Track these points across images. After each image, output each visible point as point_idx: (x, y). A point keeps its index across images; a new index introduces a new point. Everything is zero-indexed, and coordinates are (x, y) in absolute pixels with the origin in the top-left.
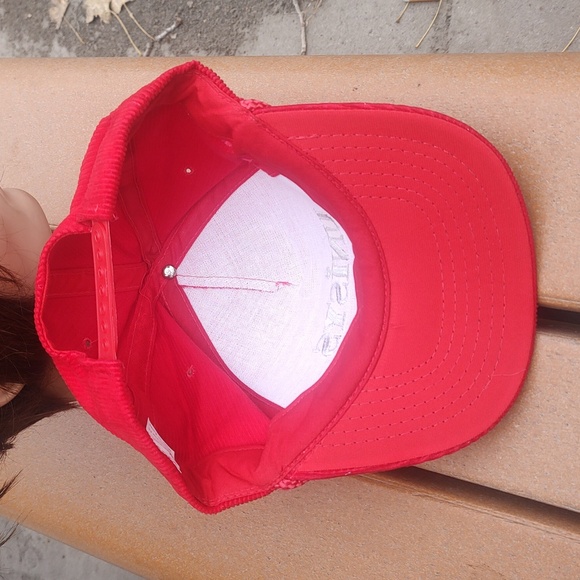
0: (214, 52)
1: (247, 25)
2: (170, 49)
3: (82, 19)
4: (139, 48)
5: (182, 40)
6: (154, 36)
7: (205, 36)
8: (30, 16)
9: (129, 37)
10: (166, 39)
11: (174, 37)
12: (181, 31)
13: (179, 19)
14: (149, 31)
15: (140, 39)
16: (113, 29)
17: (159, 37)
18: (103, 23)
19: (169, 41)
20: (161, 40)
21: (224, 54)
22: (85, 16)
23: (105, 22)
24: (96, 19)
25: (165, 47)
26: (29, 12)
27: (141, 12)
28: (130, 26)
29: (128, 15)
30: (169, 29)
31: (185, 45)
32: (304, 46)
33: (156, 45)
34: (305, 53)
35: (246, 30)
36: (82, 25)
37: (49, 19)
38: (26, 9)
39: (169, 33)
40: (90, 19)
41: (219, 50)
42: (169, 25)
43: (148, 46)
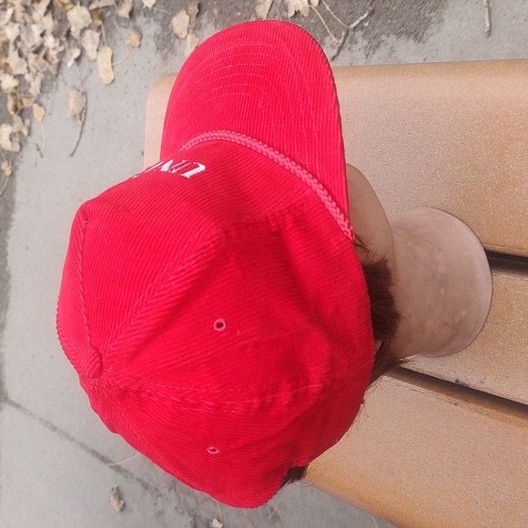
0: (403, 36)
1: (434, 9)
2: (364, 36)
3: (285, 14)
4: (335, 36)
5: (374, 27)
6: (349, 25)
7: (395, 22)
8: (239, 14)
9: (326, 27)
10: (360, 26)
11: (366, 24)
12: (373, 18)
13: (371, 9)
14: (344, 21)
15: (336, 28)
16: (312, 21)
17: (353, 25)
18: (303, 16)
19: (362, 29)
20: (355, 28)
21: (413, 37)
22: (287, 11)
23: (305, 15)
24: (297, 13)
25: (359, 34)
26: (238, 10)
27: (336, 4)
28: (327, 17)
29: (325, 8)
30: (362, 18)
31: (376, 31)
32: (488, 25)
33: (351, 33)
34: (489, 33)
35: (433, 14)
36: (285, 19)
37: (256, 16)
38: (236, 9)
39: (362, 21)
40: (291, 14)
41: (408, 34)
42: (362, 14)
43: (343, 34)
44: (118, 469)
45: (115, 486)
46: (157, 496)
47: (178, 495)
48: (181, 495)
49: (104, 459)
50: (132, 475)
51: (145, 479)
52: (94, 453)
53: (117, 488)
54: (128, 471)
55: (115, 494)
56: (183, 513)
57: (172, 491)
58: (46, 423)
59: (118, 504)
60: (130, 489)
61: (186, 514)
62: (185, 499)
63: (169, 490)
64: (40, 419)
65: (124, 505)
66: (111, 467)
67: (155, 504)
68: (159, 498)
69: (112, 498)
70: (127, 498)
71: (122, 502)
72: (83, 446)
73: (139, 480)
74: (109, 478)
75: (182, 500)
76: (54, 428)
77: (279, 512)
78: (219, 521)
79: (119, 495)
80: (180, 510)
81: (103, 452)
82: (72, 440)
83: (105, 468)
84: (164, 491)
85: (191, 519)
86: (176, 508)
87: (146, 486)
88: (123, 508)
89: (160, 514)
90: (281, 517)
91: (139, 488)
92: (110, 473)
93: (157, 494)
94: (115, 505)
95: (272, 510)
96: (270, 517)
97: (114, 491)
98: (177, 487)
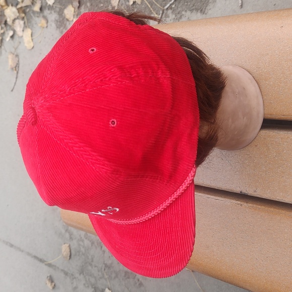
0: (194, 11)
2: (172, 12)
3: (127, 3)
4: (157, 14)
5: (178, 7)
6: (164, 7)
7: (189, 4)
8: (102, 5)
9: (151, 9)
10: (170, 8)
11: (173, 6)
12: (177, 3)
14: (161, 5)
15: (157, 9)
16: (143, 6)
17: (166, 7)
19: (171, 8)
20: (167, 9)
21: (199, 11)
22: (129, 2)
23: (139, 3)
24: (134, 2)
25: (170, 11)
26: (102, 3)
28: (151, 3)
30: (171, 3)
31: (179, 9)
32: (240, 2)
33: (165, 11)
34: (242, 6)
36: (128, 6)
37: (112, 6)
38: (100, 2)
39: (171, 5)
40: (131, 3)
41: (197, 10)
42: (170, 1)
43: (161, 12)
44: (50, 265)
45: (49, 275)
46: (73, 279)
47: (85, 277)
48: (87, 277)
49: (41, 261)
50: (58, 268)
51: (66, 270)
52: (36, 257)
53: (50, 276)
54: (55, 266)
55: (49, 280)
56: (88, 287)
57: (82, 275)
58: (7, 243)
59: (51, 285)
60: (58, 276)
61: (90, 287)
62: (89, 279)
63: (80, 274)
64: (4, 241)
65: (55, 285)
66: (46, 265)
67: (72, 283)
68: (75, 280)
69: (47, 282)
70: (55, 281)
71: (53, 284)
72: (29, 254)
73: (62, 270)
74: (46, 271)
75: (87, 279)
76: (12, 246)
77: (142, 281)
78: (109, 289)
79: (51, 280)
80: (87, 285)
81: (40, 256)
82: (23, 251)
83: (43, 265)
84: (77, 275)
85: (93, 289)
86: (84, 284)
87: (66, 274)
88: (54, 287)
89: (75, 288)
90: (144, 284)
91: (62, 275)
92: (46, 268)
93: (73, 277)
94: (49, 286)
95: (138, 280)
96: (138, 284)
97: (49, 278)
98: (84, 273)
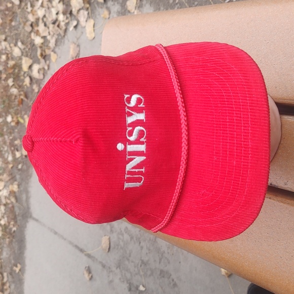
44: (89, 256)
45: (87, 266)
46: (110, 272)
47: (121, 271)
48: (123, 271)
49: (82, 251)
50: (97, 260)
51: (104, 262)
52: (77, 247)
53: (89, 267)
54: (94, 257)
55: (87, 270)
56: (123, 282)
57: (118, 269)
58: (51, 230)
59: (89, 275)
60: (96, 268)
61: (125, 282)
62: (125, 274)
63: (117, 268)
64: (49, 228)
65: (92, 276)
66: (86, 255)
67: (108, 276)
68: (111, 273)
69: (85, 272)
70: (93, 272)
71: (91, 275)
72: (71, 243)
73: (100, 262)
74: (85, 261)
75: (123, 274)
76: (56, 233)
77: (177, 282)
78: (143, 286)
79: (89, 271)
80: (122, 280)
81: (81, 246)
82: (65, 239)
83: (82, 255)
84: (114, 269)
85: (128, 285)
86: (120, 279)
87: (104, 266)
88: (91, 279)
89: (111, 282)
90: (178, 284)
91: (100, 267)
92: (85, 258)
94: (87, 276)
95: (173, 280)
96: (172, 284)
97: (87, 268)
98: (121, 267)
